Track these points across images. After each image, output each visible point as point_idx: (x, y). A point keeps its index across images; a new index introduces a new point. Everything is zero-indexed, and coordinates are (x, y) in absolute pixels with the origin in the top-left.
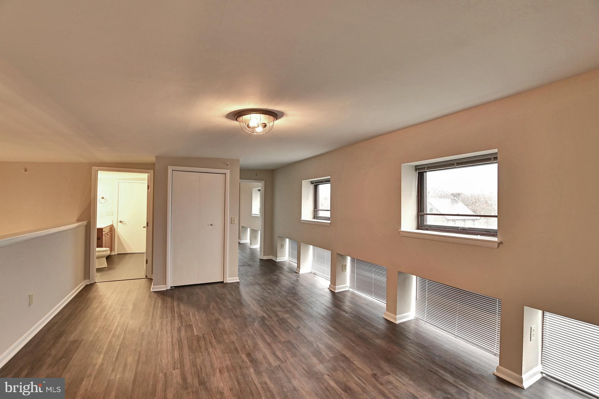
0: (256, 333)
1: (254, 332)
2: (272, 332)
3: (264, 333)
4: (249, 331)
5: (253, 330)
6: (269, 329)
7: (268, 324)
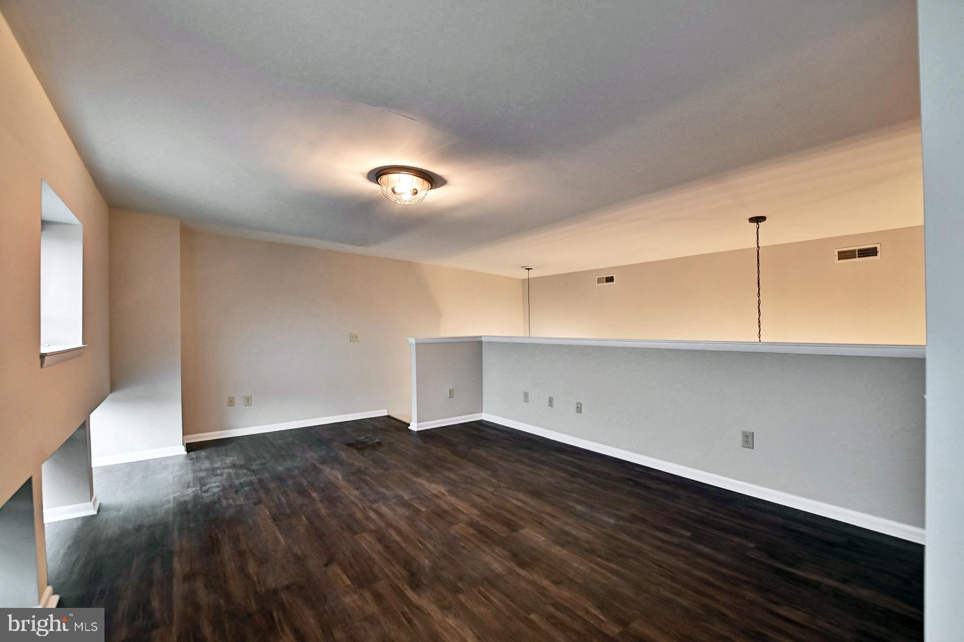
0: (417, 543)
1: (424, 545)
2: (387, 547)
3: (404, 545)
4: (435, 546)
5: (427, 548)
6: (393, 554)
7: (398, 567)
